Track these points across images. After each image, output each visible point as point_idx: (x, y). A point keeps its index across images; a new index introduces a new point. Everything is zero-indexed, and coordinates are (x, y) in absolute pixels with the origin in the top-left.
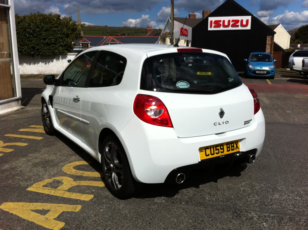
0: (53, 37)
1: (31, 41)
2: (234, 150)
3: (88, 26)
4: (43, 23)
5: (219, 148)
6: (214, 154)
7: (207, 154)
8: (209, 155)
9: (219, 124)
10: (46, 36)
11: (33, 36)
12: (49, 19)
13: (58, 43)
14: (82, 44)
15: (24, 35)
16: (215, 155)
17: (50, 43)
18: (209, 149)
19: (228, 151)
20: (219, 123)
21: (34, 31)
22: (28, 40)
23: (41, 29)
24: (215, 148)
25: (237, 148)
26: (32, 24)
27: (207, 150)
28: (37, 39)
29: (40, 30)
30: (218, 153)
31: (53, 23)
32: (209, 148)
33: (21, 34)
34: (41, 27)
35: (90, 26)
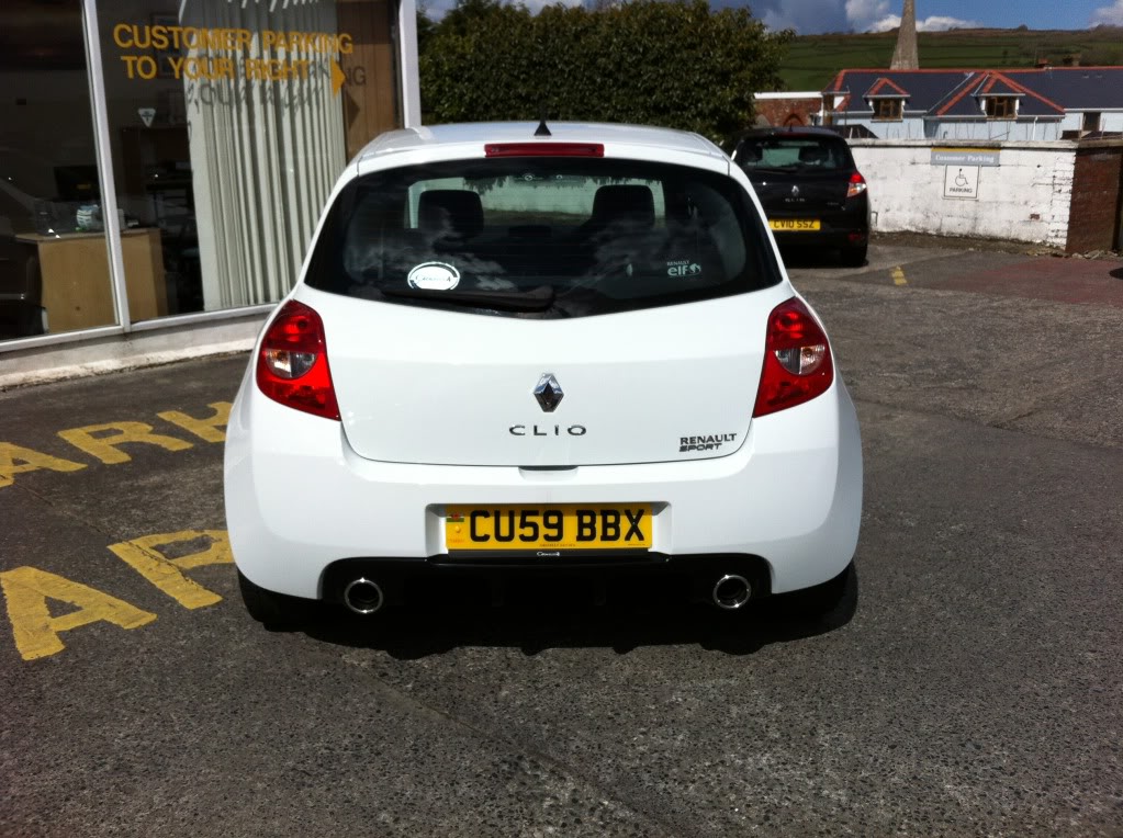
0: (676, 84)
1: (608, 100)
2: (616, 537)
3: (950, 29)
4: (650, 34)
5: (539, 520)
6: (510, 538)
7: (479, 533)
8: (486, 538)
9: (536, 432)
10: (655, 80)
11: (616, 80)
12: (671, 22)
13: (691, 104)
14: (877, 102)
15: (589, 78)
16: (516, 544)
17: (665, 106)
18: (491, 520)
19: (581, 537)
20: (535, 428)
21: (619, 65)
22: (600, 97)
23: (640, 56)
24: (517, 520)
25: (634, 536)
26: (615, 40)
27: (480, 520)
28: (626, 90)
29: (640, 61)
30: (534, 538)
31: (681, 34)
32: (491, 511)
33: (579, 76)
34: (641, 50)
35: (957, 29)
